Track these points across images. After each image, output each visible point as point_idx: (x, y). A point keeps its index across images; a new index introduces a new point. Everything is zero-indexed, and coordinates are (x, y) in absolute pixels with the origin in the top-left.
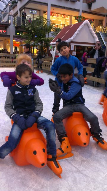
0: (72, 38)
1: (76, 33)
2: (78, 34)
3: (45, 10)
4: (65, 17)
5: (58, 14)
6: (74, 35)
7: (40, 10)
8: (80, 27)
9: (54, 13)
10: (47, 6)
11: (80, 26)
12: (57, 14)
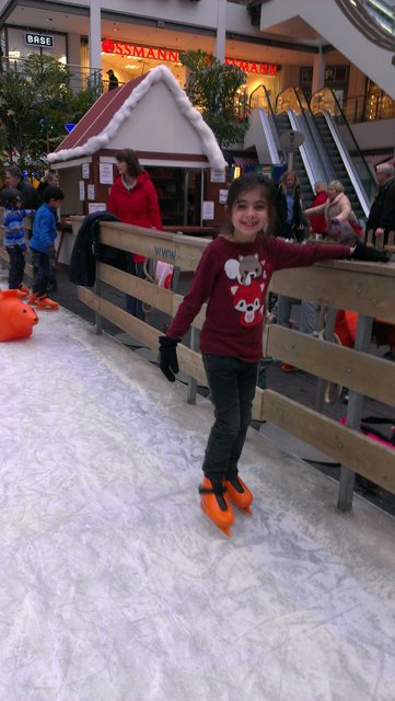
0: (103, 137)
1: (119, 115)
2: (126, 119)
4: (167, 57)
5: (139, 45)
6: (113, 125)
7: (66, 34)
8: (136, 93)
9: (122, 43)
10: (86, 18)
11: (135, 90)
12: (135, 45)
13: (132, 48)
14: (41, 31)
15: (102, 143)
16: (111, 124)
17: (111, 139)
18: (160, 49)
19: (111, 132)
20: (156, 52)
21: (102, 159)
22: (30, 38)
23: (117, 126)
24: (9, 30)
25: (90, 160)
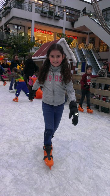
3: (29, 26)
4: (50, 33)
7: (24, 26)
9: (38, 29)
10: (30, 23)
12: (42, 30)
14: (18, 25)
18: (48, 31)
22: (15, 27)
24: (10, 24)
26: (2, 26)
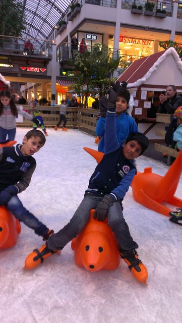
0: (144, 79)
1: (151, 69)
2: (154, 71)
3: (111, 33)
4: (146, 43)
7: (102, 34)
9: (127, 37)
10: (113, 27)
12: (133, 38)
13: (131, 40)
14: (92, 33)
15: (143, 82)
16: (148, 73)
17: (147, 80)
18: (143, 40)
19: (148, 77)
20: (141, 41)
21: (142, 89)
22: (88, 36)
23: (150, 74)
24: (79, 33)
25: (137, 89)
26: (67, 37)
